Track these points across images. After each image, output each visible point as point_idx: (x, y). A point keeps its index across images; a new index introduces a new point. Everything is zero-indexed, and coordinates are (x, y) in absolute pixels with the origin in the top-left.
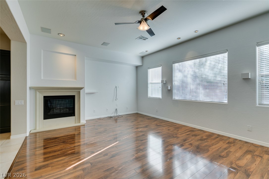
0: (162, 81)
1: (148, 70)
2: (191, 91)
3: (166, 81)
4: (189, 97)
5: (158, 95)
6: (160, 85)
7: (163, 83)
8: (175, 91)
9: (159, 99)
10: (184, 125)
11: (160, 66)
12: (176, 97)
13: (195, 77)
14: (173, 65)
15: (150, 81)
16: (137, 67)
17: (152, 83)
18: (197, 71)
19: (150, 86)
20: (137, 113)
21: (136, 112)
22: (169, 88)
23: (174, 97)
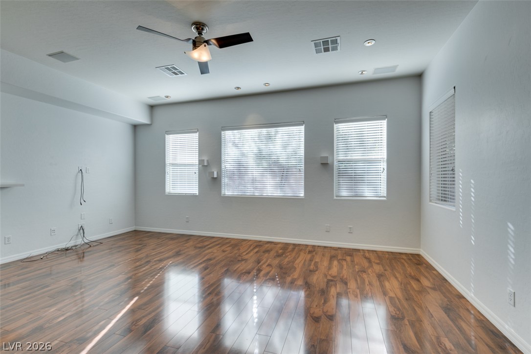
0: (201, 162)
1: (166, 136)
2: (254, 181)
3: (208, 161)
4: (250, 191)
5: (192, 188)
6: (196, 169)
7: (201, 166)
8: (225, 180)
9: (193, 196)
10: (242, 240)
11: (196, 132)
12: (227, 192)
13: (260, 156)
14: (223, 132)
15: (169, 159)
16: (135, 127)
17: (173, 165)
18: (263, 147)
19: (169, 170)
20: (135, 231)
21: (134, 229)
22: (215, 176)
23: (223, 192)
